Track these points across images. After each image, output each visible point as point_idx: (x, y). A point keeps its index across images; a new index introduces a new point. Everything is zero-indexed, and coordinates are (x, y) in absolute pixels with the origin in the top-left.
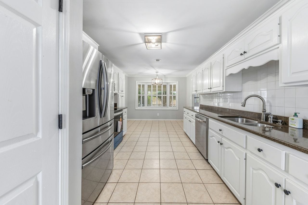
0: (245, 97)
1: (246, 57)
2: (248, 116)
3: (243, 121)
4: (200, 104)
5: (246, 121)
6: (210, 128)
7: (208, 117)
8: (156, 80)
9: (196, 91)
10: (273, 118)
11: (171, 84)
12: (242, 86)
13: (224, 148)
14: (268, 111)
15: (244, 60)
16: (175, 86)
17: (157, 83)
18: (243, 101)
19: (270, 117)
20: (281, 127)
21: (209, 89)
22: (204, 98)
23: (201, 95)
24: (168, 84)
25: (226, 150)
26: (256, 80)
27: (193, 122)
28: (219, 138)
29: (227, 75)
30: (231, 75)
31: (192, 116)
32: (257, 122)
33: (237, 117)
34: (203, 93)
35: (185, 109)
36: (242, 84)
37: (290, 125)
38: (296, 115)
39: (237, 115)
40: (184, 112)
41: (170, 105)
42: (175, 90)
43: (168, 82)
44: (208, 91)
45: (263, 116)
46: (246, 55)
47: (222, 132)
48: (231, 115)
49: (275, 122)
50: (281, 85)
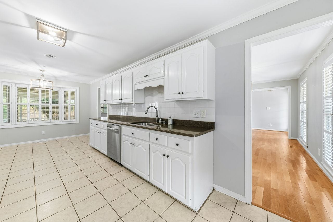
0: (147, 107)
1: (148, 79)
2: (149, 121)
3: (145, 125)
4: (109, 114)
5: (148, 125)
6: (123, 134)
7: (121, 125)
8: (40, 82)
9: (106, 101)
10: (161, 120)
11: (66, 90)
12: (145, 99)
13: (135, 146)
14: (159, 117)
15: (146, 81)
16: (73, 93)
17: (42, 87)
18: (146, 110)
19: (160, 120)
20: (165, 125)
21: (120, 99)
22: (113, 108)
23: (109, 105)
24: (62, 89)
25: (137, 147)
26: (153, 96)
27: (103, 133)
28: (132, 140)
29: (135, 89)
30: (138, 90)
31: (103, 126)
32: (154, 124)
33: (142, 122)
34: (114, 103)
35: (91, 121)
36: (145, 97)
37: (168, 123)
38: (170, 117)
39: (142, 121)
40: (90, 124)
41: (66, 118)
42: (73, 98)
43: (62, 86)
44: (119, 101)
45: (157, 120)
46: (147, 78)
47: (134, 135)
48: (137, 122)
49: (162, 123)
50: (165, 100)
